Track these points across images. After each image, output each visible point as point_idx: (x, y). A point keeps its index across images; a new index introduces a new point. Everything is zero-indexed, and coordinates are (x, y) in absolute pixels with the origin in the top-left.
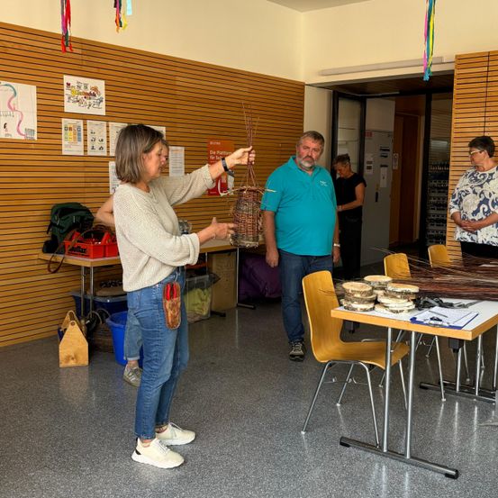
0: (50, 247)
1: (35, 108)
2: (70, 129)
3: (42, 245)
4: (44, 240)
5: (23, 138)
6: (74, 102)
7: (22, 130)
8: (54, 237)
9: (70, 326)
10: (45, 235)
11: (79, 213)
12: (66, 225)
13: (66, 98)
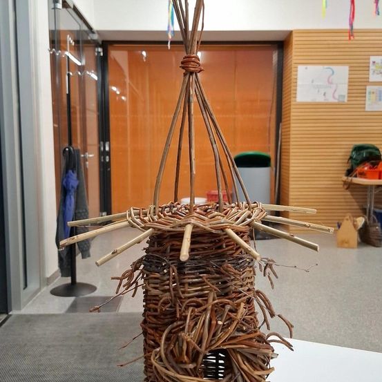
0: (349, 172)
1: (347, 81)
2: (373, 93)
3: (345, 172)
4: (346, 169)
5: (336, 101)
6: (378, 74)
7: (337, 96)
8: (352, 166)
9: (345, 221)
10: (346, 165)
11: (369, 150)
12: (359, 158)
13: (371, 72)
